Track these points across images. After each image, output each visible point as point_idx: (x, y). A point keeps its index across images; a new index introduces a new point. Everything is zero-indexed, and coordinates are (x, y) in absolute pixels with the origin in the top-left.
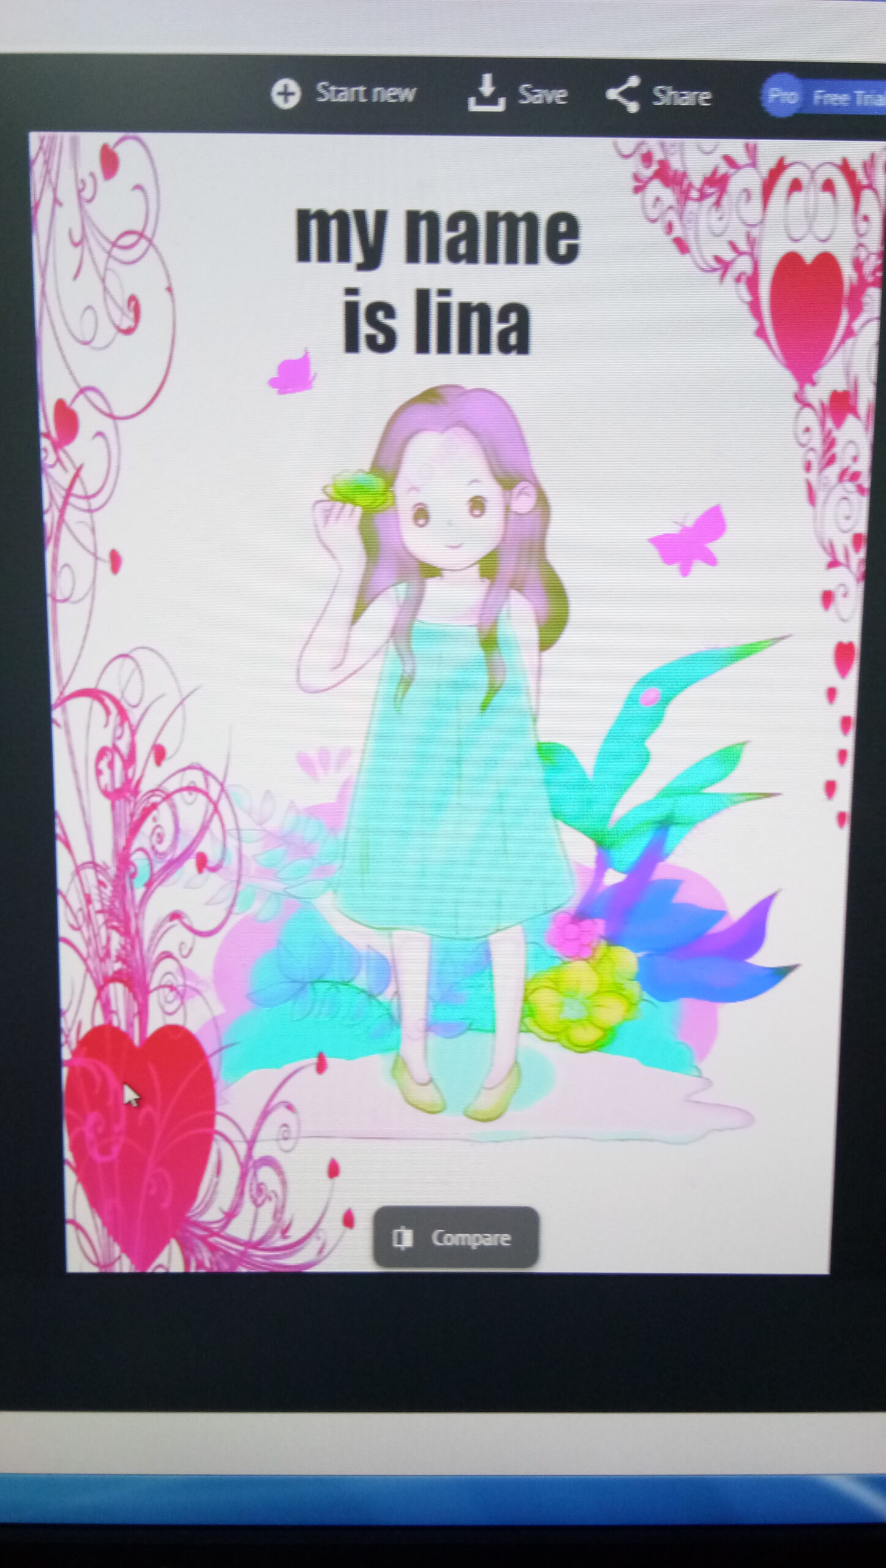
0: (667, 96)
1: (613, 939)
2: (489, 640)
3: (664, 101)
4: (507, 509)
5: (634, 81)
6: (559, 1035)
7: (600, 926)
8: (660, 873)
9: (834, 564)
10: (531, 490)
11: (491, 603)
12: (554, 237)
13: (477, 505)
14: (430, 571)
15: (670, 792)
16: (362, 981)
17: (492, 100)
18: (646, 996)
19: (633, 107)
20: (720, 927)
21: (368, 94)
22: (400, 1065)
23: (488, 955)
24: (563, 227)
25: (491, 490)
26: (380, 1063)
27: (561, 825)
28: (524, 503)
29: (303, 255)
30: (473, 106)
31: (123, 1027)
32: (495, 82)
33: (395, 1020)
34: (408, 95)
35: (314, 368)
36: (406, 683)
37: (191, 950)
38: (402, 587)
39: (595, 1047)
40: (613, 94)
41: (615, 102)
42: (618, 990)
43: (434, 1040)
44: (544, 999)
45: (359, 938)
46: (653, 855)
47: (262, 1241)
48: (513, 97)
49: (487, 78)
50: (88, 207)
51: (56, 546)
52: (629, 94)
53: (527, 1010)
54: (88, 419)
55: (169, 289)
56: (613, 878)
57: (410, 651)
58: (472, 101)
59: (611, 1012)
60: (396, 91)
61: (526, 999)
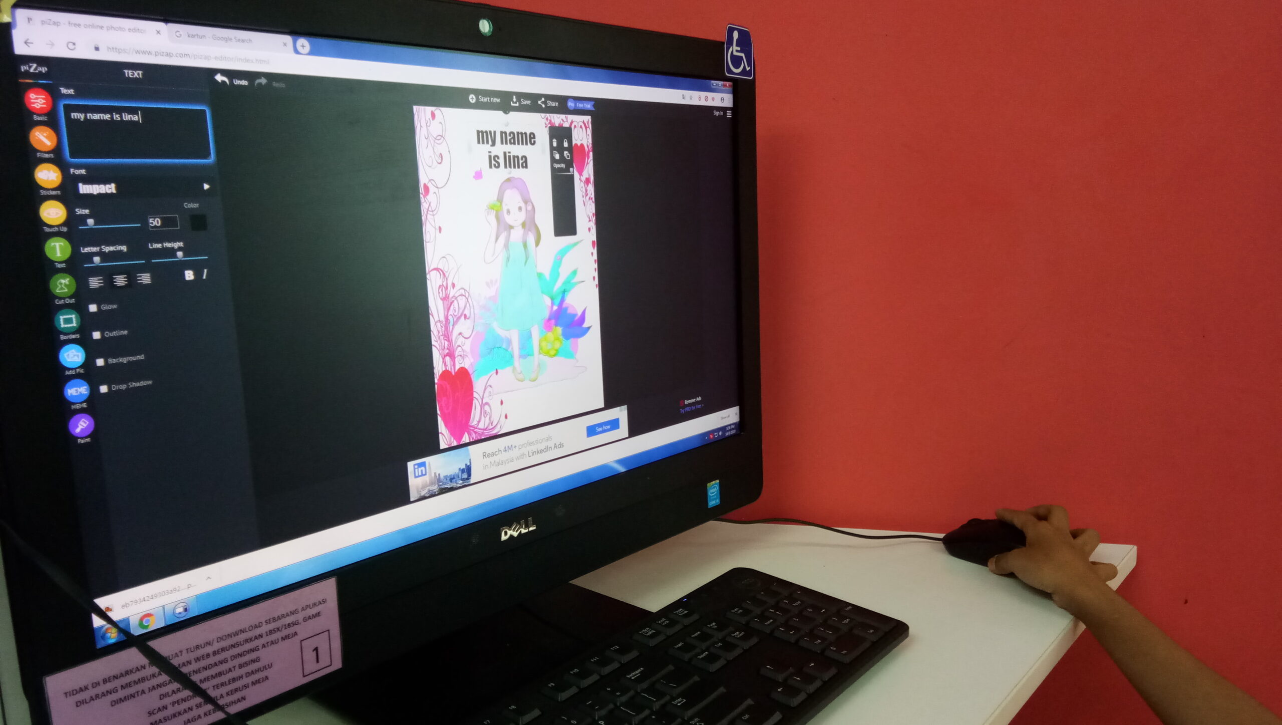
0: (550, 103)
1: (556, 325)
2: (525, 245)
3: (549, 105)
4: (526, 210)
5: (543, 99)
6: (547, 354)
7: (553, 321)
8: (564, 305)
9: (590, 221)
10: (531, 205)
11: (525, 235)
12: (531, 139)
13: (520, 209)
14: (511, 227)
15: (564, 283)
16: (504, 346)
17: (516, 103)
18: (564, 339)
19: (544, 106)
20: (577, 318)
21: (490, 100)
22: (514, 369)
23: (531, 335)
24: (532, 136)
25: (522, 205)
26: (509, 369)
27: (544, 296)
28: (530, 208)
29: (479, 142)
30: (512, 104)
31: (450, 370)
32: (516, 98)
33: (512, 356)
34: (498, 100)
35: (483, 173)
36: (508, 259)
37: (464, 344)
38: (506, 232)
39: (554, 355)
40: (539, 102)
41: (540, 105)
42: (558, 339)
43: (522, 360)
44: (544, 344)
45: (502, 333)
46: (562, 301)
47: (486, 428)
48: (520, 102)
49: (514, 97)
50: (429, 128)
51: (425, 226)
52: (542, 102)
53: (541, 348)
54: (432, 189)
55: (449, 152)
56: (555, 308)
57: (508, 250)
58: (512, 103)
59: (557, 345)
60: (495, 99)
61: (540, 345)
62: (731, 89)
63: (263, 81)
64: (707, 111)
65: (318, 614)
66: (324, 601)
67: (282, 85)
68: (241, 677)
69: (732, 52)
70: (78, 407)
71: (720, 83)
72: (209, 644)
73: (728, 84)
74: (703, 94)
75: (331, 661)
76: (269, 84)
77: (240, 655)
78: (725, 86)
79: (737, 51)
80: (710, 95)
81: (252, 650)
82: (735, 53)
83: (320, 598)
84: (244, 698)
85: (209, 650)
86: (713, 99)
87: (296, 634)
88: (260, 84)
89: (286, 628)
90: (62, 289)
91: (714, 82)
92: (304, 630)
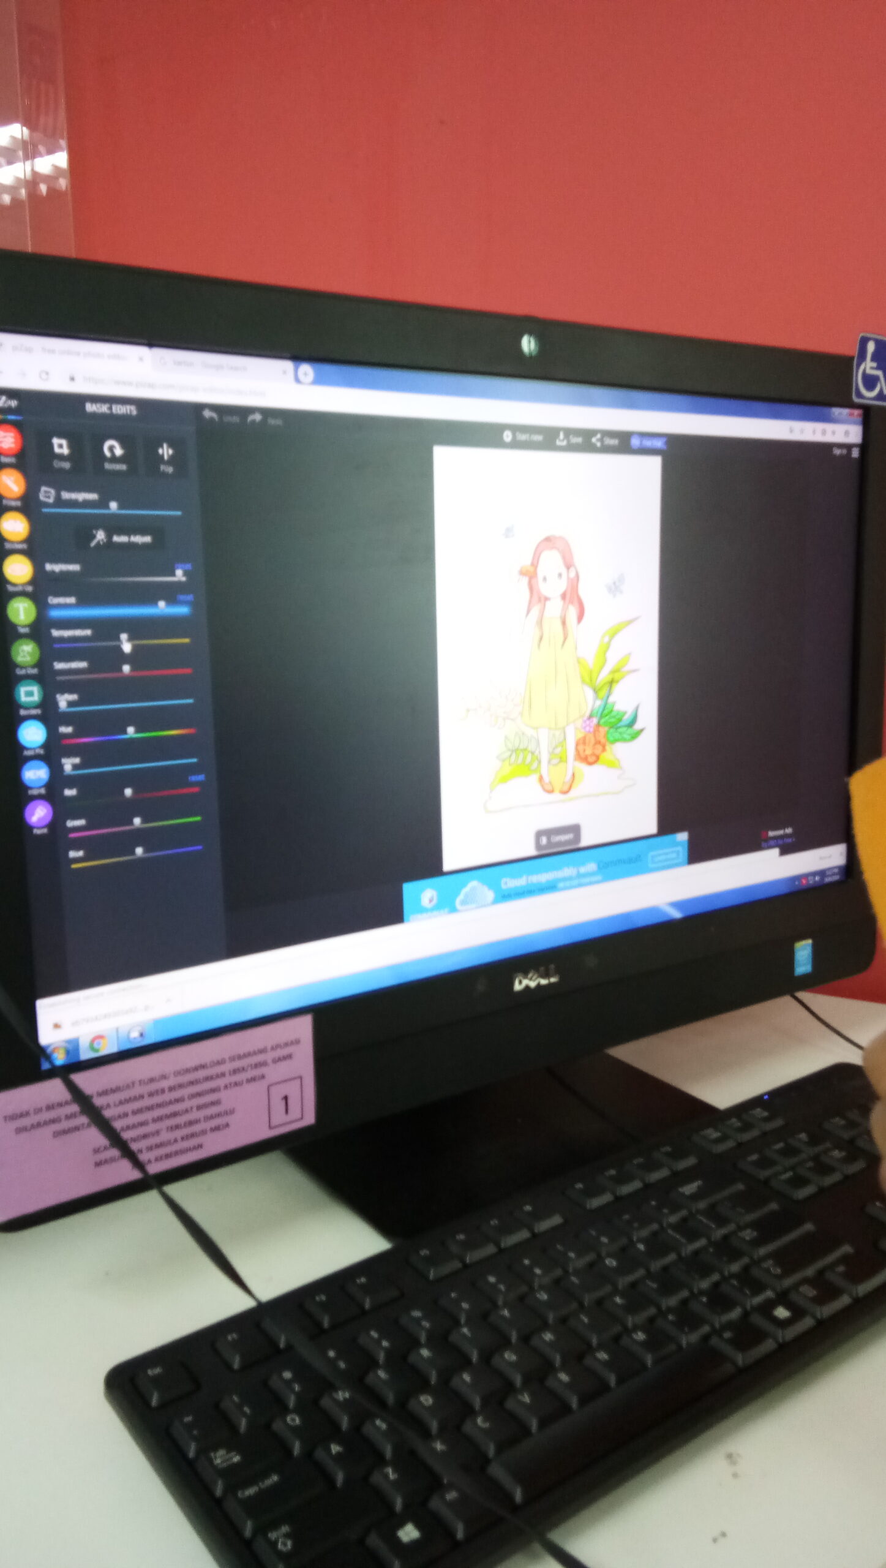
2: (564, 623)
3: (607, 443)
4: (568, 577)
5: (599, 436)
6: (585, 760)
7: (595, 720)
8: (610, 701)
10: (574, 570)
11: (565, 610)
13: (560, 575)
14: (547, 599)
15: (613, 671)
17: (563, 440)
19: (599, 444)
20: (626, 717)
21: (531, 437)
22: (541, 777)
23: (565, 734)
25: (564, 570)
27: (586, 687)
28: (572, 574)
30: (558, 443)
32: (564, 435)
34: (540, 438)
36: (541, 638)
38: (540, 605)
39: (594, 763)
40: (594, 440)
41: (594, 443)
46: (608, 695)
48: (568, 440)
49: (562, 433)
52: (598, 440)
56: (598, 704)
57: (542, 627)
58: (558, 441)
60: (537, 436)
62: (860, 419)
63: (258, 417)
64: (824, 449)
65: (289, 1057)
66: (297, 1042)
67: (278, 422)
68: (197, 1121)
69: (864, 371)
70: (35, 792)
71: (845, 412)
72: (164, 1077)
73: (857, 412)
74: (819, 426)
75: (302, 1115)
76: (264, 421)
77: (199, 1094)
78: (851, 415)
79: (872, 368)
80: (829, 427)
81: (213, 1090)
82: (869, 371)
83: (292, 1037)
84: (200, 1146)
85: (165, 1084)
86: (834, 433)
87: (263, 1077)
88: (254, 421)
89: (252, 1068)
90: (24, 656)
91: (836, 411)
92: (274, 1073)
